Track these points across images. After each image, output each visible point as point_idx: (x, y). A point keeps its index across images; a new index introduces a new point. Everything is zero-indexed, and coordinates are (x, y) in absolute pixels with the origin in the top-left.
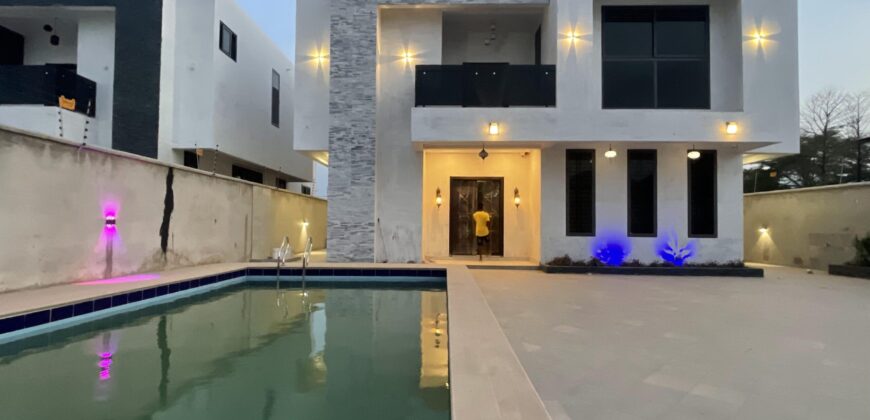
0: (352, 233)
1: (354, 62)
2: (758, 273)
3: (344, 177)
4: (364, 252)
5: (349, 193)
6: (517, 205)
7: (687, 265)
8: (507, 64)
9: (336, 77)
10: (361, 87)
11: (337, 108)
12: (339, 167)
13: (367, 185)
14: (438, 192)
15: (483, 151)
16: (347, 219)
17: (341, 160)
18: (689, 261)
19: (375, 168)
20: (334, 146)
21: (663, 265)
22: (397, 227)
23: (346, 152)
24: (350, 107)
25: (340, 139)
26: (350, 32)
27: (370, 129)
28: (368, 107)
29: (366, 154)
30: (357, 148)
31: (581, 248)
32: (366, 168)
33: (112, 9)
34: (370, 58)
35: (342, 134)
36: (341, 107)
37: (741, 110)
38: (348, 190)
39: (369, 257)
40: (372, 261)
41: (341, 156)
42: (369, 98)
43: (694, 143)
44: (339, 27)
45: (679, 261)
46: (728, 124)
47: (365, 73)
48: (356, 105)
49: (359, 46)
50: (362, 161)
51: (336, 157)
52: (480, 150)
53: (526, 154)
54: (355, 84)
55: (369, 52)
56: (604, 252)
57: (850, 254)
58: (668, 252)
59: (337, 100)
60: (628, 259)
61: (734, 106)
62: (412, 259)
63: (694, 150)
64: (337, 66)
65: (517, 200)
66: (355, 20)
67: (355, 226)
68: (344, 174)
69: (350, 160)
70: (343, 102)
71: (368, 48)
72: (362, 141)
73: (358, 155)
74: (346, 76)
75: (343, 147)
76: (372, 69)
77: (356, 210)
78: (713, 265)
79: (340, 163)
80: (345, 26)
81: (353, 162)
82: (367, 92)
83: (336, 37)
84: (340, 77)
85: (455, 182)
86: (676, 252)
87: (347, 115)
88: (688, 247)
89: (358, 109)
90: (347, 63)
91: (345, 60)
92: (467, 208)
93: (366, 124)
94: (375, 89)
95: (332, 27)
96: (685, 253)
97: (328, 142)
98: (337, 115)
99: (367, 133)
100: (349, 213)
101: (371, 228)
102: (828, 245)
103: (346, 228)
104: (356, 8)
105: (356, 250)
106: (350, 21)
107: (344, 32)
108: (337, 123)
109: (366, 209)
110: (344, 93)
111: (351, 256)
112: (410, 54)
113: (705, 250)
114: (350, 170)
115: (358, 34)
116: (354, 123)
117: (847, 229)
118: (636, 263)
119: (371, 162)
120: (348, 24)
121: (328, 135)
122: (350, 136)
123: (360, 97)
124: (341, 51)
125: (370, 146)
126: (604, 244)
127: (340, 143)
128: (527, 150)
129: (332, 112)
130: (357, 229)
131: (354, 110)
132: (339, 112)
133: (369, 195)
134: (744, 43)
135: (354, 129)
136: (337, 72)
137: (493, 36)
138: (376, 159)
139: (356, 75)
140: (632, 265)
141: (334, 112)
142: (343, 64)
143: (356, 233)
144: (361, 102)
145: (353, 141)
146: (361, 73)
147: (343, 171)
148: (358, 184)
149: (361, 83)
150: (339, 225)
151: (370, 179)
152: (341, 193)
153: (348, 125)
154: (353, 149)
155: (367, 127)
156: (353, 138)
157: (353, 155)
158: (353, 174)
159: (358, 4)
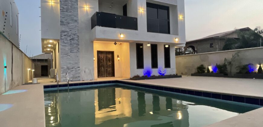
0: (71, 71)
1: (69, 7)
2: (180, 77)
3: (67, 50)
4: (76, 78)
5: (70, 56)
6: (119, 60)
7: (165, 76)
8: (115, 14)
10: (73, 16)
11: (63, 23)
12: (65, 46)
13: (77, 53)
15: (115, 42)
16: (69, 66)
17: (66, 43)
18: (165, 74)
19: (79, 47)
22: (85, 68)
23: (67, 40)
25: (65, 35)
27: (77, 32)
28: (76, 24)
30: (72, 39)
31: (141, 72)
32: (76, 47)
34: (76, 6)
35: (65, 34)
36: (65, 23)
37: (178, 35)
38: (69, 55)
39: (79, 79)
40: (80, 81)
41: (66, 42)
42: (76, 21)
43: (167, 43)
45: (163, 74)
46: (176, 38)
47: (74, 11)
48: (71, 23)
49: (71, 1)
50: (74, 44)
51: (63, 42)
52: (114, 42)
53: (121, 44)
54: (71, 15)
55: (76, 4)
56: (146, 73)
57: (194, 71)
58: (160, 72)
59: (63, 20)
60: (152, 75)
61: (176, 34)
62: (91, 79)
63: (167, 45)
64: (63, 7)
65: (119, 59)
67: (73, 68)
68: (67, 48)
69: (69, 43)
70: (66, 21)
71: (75, 2)
72: (74, 37)
73: (72, 42)
74: (67, 12)
75: (67, 38)
76: (77, 10)
77: (72, 62)
78: (171, 75)
79: (65, 44)
81: (71, 44)
82: (75, 18)
84: (64, 11)
85: (99, 52)
86: (162, 72)
87: (67, 26)
88: (164, 71)
89: (72, 25)
90: (67, 7)
91: (66, 5)
92: (102, 61)
93: (76, 30)
94: (78, 18)
96: (164, 72)
98: (64, 26)
99: (76, 33)
100: (70, 63)
101: (78, 69)
102: (189, 69)
103: (69, 69)
105: (73, 77)
108: (63, 29)
109: (76, 62)
110: (66, 18)
111: (71, 79)
112: (88, 6)
113: (168, 71)
114: (70, 47)
116: (70, 29)
117: (193, 65)
118: (154, 76)
119: (78, 45)
121: (60, 34)
122: (69, 34)
123: (72, 20)
124: (64, 2)
125: (77, 39)
126: (146, 71)
127: (65, 37)
128: (121, 43)
129: (61, 25)
131: (70, 25)
132: (64, 25)
133: (78, 57)
134: (178, 18)
135: (70, 31)
136: (62, 10)
137: (112, 5)
138: (79, 43)
139: (70, 12)
140: (153, 76)
141: (63, 25)
142: (65, 7)
143: (73, 71)
144: (73, 22)
145: (70, 36)
146: (72, 11)
147: (66, 48)
148: (73, 52)
149: (73, 15)
150: (66, 68)
151: (78, 51)
152: (66, 56)
153: (68, 30)
154: (70, 39)
155: (75, 32)
156: (70, 35)
157: (70, 41)
158: (71, 49)
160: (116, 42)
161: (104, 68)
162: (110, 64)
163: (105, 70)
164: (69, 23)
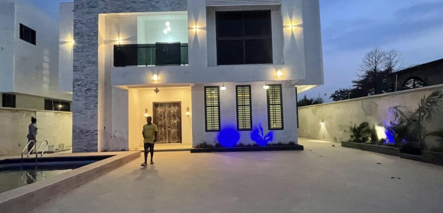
0: (86, 136)
1: (86, 44)
2: (301, 148)
3: (81, 105)
4: (93, 145)
5: (84, 114)
6: (188, 116)
7: (270, 145)
9: (76, 52)
11: (77, 68)
12: (79, 100)
13: (94, 109)
14: (146, 110)
16: (83, 128)
17: (79, 97)
18: (269, 142)
19: (98, 100)
20: (75, 89)
21: (254, 145)
23: (81, 92)
25: (79, 85)
26: (85, 28)
27: (95, 79)
28: (93, 67)
29: (93, 93)
30: (88, 90)
31: (213, 138)
32: (93, 100)
34: (95, 42)
35: (80, 82)
36: (79, 68)
37: (284, 64)
38: (83, 112)
40: (96, 151)
41: (79, 94)
42: (94, 63)
44: (77, 26)
46: (276, 71)
47: (92, 50)
48: (88, 67)
49: (89, 36)
50: (91, 96)
51: (77, 95)
54: (88, 56)
55: (95, 38)
58: (259, 138)
59: (77, 64)
60: (239, 142)
62: (124, 148)
64: (77, 46)
65: (188, 113)
66: (87, 22)
67: (87, 132)
69: (84, 96)
70: (81, 65)
71: (94, 36)
72: (91, 86)
73: (89, 93)
74: (82, 52)
75: (80, 89)
76: (96, 47)
77: (88, 123)
79: (78, 98)
80: (81, 25)
81: (86, 97)
82: (93, 59)
83: (77, 31)
84: (79, 52)
85: (156, 105)
86: (263, 138)
87: (82, 72)
88: (269, 136)
89: (88, 69)
90: (82, 45)
91: (81, 43)
92: (162, 118)
93: (94, 77)
95: (74, 26)
96: (267, 138)
97: (72, 86)
98: (77, 72)
99: (94, 81)
100: (84, 125)
101: (96, 132)
102: (345, 131)
103: (82, 133)
104: (87, 15)
105: (88, 145)
106: (84, 23)
107: (81, 28)
108: (77, 76)
109: (93, 123)
110: (81, 61)
111: (85, 148)
112: (121, 38)
113: (278, 137)
114: (84, 102)
115: (88, 30)
116: (86, 76)
118: (241, 145)
119: (96, 97)
120: (83, 24)
121: (72, 84)
122: (84, 83)
123: (89, 62)
124: (79, 39)
125: (95, 89)
127: (78, 87)
129: (74, 71)
130: (89, 133)
131: (87, 69)
132: (78, 71)
133: (95, 115)
134: (285, 29)
135: (86, 79)
136: (76, 50)
138: (98, 95)
139: (87, 51)
143: (88, 135)
144: (90, 65)
145: (86, 86)
146: (90, 49)
147: (80, 103)
148: (89, 109)
149: (90, 55)
150: (79, 132)
151: (95, 106)
152: (79, 114)
153: (83, 78)
154: (86, 90)
155: (93, 78)
156: (86, 84)
157: (86, 93)
158: (85, 104)
159: (88, 13)
160: (158, 88)
161: (165, 129)
162: (175, 122)
163: (167, 132)
164: (84, 68)
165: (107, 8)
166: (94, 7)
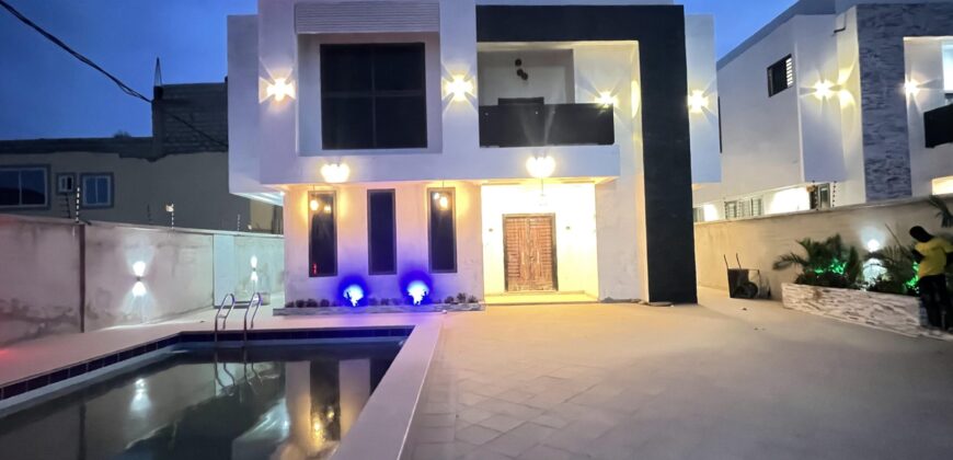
1: (884, 95)
9: (866, 109)
10: (893, 118)
11: (870, 139)
17: (878, 192)
20: (871, 177)
23: (882, 183)
24: (883, 138)
25: (876, 171)
26: (879, 64)
27: (904, 160)
28: (901, 137)
29: (902, 185)
30: (894, 179)
33: (635, 43)
34: (900, 89)
35: (878, 165)
36: (875, 138)
41: (878, 187)
42: (902, 129)
48: (889, 137)
49: (888, 78)
50: (900, 192)
51: (873, 188)
54: (889, 116)
59: (870, 132)
64: (868, 98)
66: (883, 53)
69: (887, 191)
70: (876, 134)
71: (897, 80)
72: (898, 172)
73: (894, 186)
74: (878, 108)
75: (879, 178)
79: (876, 195)
80: (873, 59)
81: (891, 193)
82: (899, 123)
83: (866, 70)
84: (872, 109)
87: (880, 146)
89: (891, 141)
90: (877, 95)
91: (876, 92)
94: (907, 120)
97: (863, 174)
98: (872, 146)
99: (902, 164)
104: (883, 40)
106: (878, 54)
107: (873, 64)
108: (872, 155)
110: (877, 125)
115: (886, 67)
116: (888, 154)
120: (876, 56)
121: (863, 167)
122: (886, 168)
123: (892, 128)
124: (870, 83)
127: (876, 174)
129: (865, 145)
131: (887, 141)
132: (873, 144)
135: (889, 160)
136: (867, 106)
139: (886, 107)
141: (868, 144)
142: (873, 97)
144: (894, 133)
145: (889, 172)
149: (893, 115)
153: (883, 156)
154: (889, 180)
155: (902, 158)
156: (888, 170)
157: (889, 186)
159: (885, 36)
165: (918, 27)
166: (895, 25)
